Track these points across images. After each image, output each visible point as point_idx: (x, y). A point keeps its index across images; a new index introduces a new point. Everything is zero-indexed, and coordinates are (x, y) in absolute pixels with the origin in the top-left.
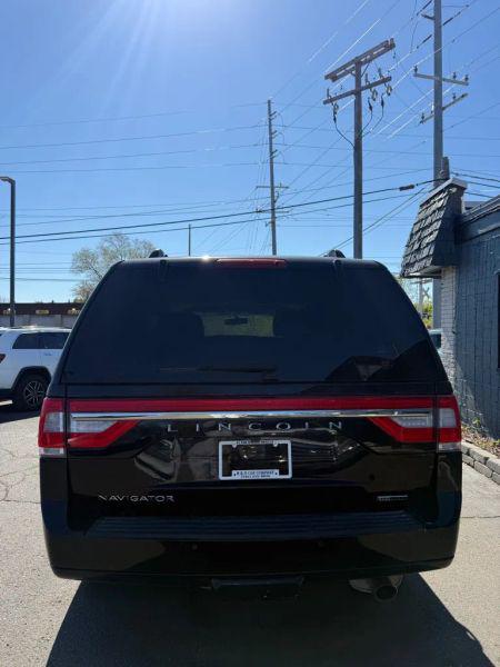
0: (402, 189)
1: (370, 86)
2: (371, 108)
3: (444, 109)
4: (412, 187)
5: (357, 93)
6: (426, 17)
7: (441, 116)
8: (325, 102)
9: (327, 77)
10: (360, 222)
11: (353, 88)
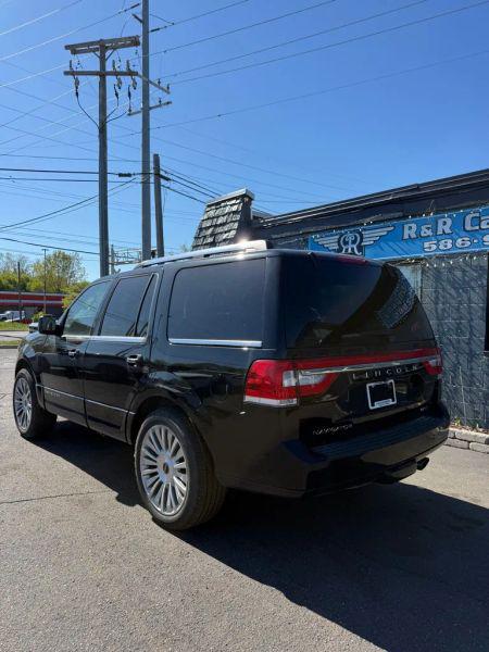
0: (120, 175)
1: (116, 74)
2: (117, 95)
3: (151, 108)
4: (129, 175)
5: (102, 75)
6: (136, 17)
7: (148, 115)
8: (66, 73)
9: (67, 47)
10: (106, 203)
11: (97, 68)
